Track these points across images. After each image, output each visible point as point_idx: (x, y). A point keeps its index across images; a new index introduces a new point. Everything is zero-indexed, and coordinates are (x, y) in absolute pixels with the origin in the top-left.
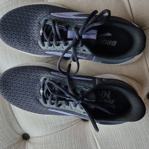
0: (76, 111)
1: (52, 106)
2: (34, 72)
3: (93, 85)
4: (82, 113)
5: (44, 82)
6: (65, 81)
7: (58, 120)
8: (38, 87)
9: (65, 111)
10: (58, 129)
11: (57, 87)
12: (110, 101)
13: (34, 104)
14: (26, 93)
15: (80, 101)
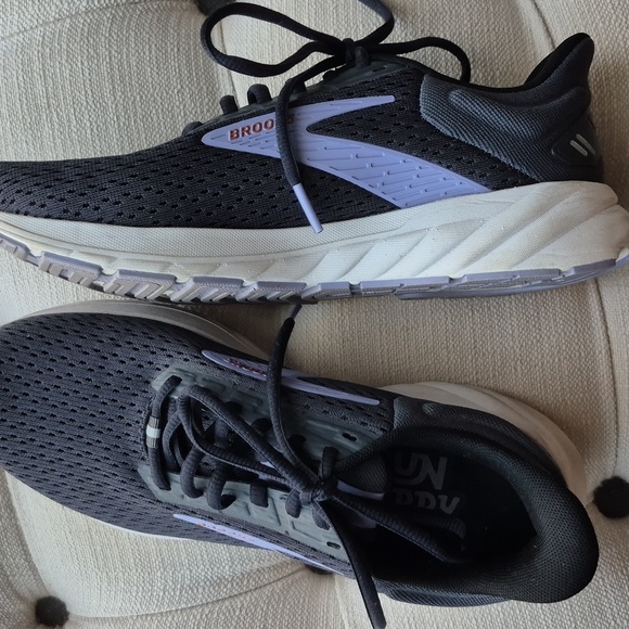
0: (294, 535)
1: (189, 501)
2: (128, 346)
3: (382, 429)
4: (322, 546)
5: (170, 393)
6: (261, 397)
7: (205, 556)
8: (139, 412)
9: (247, 528)
10: (200, 596)
11: (222, 422)
12: (444, 498)
13: (114, 483)
14: (81, 432)
15: (320, 493)
